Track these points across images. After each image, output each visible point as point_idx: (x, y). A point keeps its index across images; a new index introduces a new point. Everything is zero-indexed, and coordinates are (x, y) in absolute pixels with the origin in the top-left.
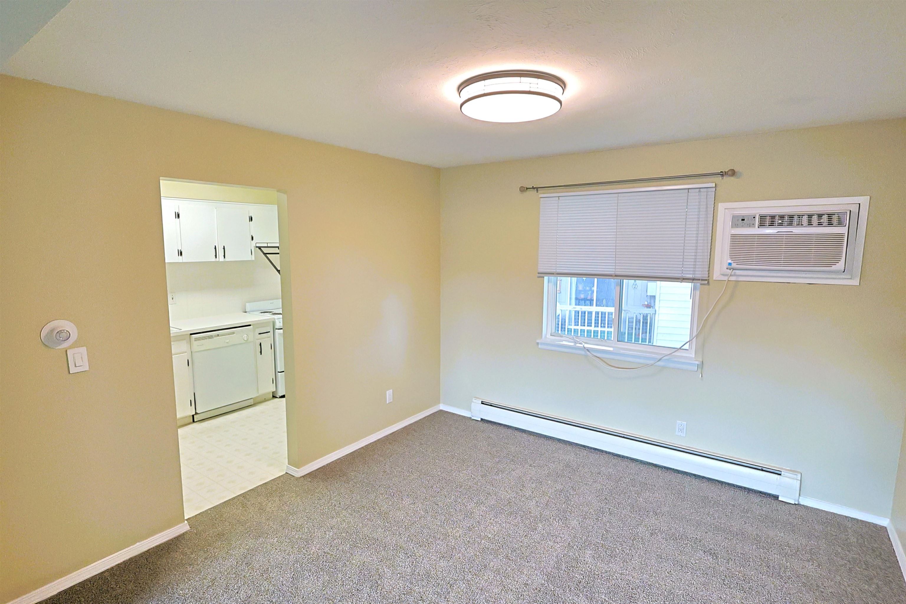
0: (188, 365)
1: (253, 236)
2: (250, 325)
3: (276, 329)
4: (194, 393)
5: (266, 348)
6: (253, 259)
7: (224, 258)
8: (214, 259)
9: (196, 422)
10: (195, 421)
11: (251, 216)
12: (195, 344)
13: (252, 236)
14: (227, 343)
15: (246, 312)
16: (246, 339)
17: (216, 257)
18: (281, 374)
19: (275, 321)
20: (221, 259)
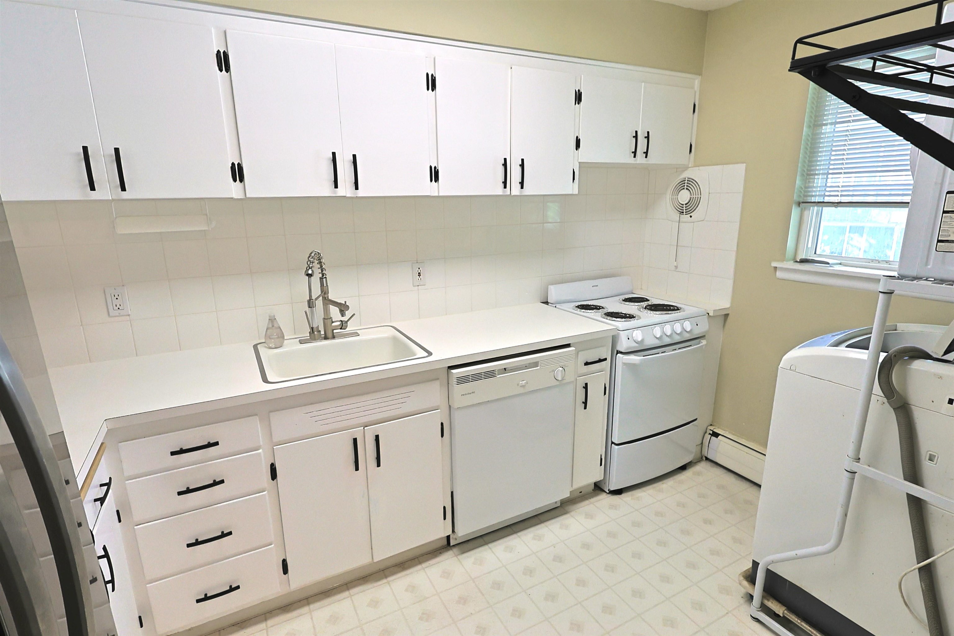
0: (442, 436)
1: (580, 137)
2: (568, 346)
3: (618, 352)
4: (452, 493)
5: (595, 393)
6: (576, 192)
7: (522, 187)
8: (499, 190)
9: (454, 546)
10: (451, 544)
11: (579, 90)
12: (458, 390)
13: (577, 137)
14: (523, 386)
15: (547, 303)
16: (560, 379)
17: (505, 187)
18: (618, 449)
19: (618, 334)
20: (516, 190)
